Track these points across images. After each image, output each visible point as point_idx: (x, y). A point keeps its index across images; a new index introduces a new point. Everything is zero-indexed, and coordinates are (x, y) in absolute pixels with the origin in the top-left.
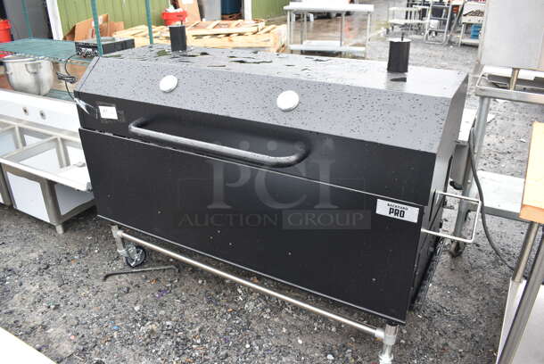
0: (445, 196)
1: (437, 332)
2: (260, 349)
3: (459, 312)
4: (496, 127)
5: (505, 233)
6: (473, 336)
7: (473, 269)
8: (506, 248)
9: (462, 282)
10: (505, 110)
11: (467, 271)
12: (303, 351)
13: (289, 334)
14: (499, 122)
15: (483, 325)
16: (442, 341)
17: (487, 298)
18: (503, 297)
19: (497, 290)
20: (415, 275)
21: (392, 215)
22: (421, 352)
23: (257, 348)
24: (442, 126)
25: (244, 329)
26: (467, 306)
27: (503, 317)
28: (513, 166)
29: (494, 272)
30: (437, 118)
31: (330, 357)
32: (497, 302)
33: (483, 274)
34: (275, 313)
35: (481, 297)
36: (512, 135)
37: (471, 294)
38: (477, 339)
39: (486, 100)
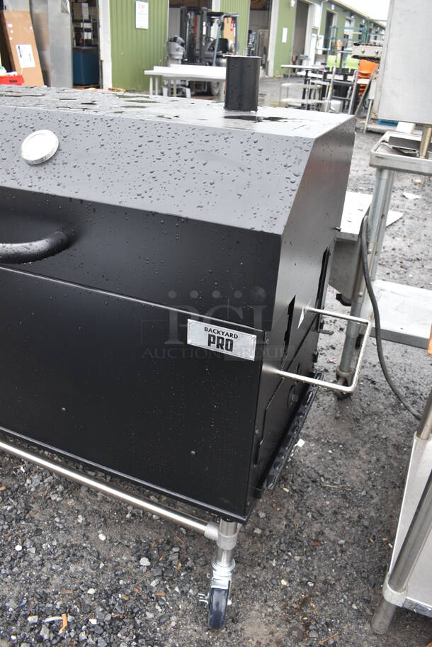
0: (319, 314)
1: (309, 514)
2: (37, 552)
3: (343, 482)
4: (404, 229)
5: (410, 365)
6: (360, 517)
7: (365, 416)
8: (411, 386)
9: (350, 436)
10: (416, 208)
11: (357, 420)
12: (103, 552)
13: (88, 524)
14: (408, 222)
15: (376, 500)
16: (316, 527)
17: (383, 458)
18: (405, 457)
19: (397, 447)
20: (258, 446)
21: (213, 348)
22: (283, 547)
23: (33, 550)
24: (295, 186)
25: (18, 520)
26: (355, 472)
27: (404, 487)
28: (423, 277)
29: (393, 420)
30: (287, 173)
31: (145, 562)
32: (396, 465)
33: (379, 424)
34: (71, 492)
35: (375, 458)
36: (423, 238)
37: (362, 453)
38: (366, 523)
39: (385, 174)
